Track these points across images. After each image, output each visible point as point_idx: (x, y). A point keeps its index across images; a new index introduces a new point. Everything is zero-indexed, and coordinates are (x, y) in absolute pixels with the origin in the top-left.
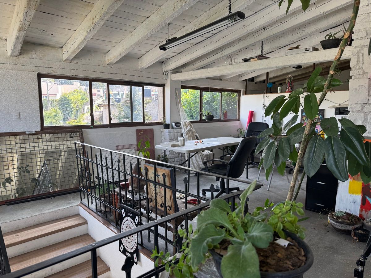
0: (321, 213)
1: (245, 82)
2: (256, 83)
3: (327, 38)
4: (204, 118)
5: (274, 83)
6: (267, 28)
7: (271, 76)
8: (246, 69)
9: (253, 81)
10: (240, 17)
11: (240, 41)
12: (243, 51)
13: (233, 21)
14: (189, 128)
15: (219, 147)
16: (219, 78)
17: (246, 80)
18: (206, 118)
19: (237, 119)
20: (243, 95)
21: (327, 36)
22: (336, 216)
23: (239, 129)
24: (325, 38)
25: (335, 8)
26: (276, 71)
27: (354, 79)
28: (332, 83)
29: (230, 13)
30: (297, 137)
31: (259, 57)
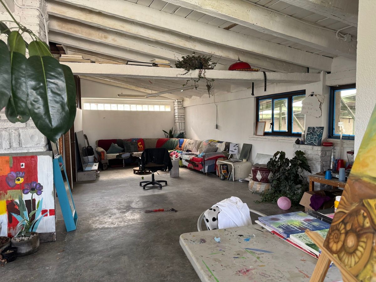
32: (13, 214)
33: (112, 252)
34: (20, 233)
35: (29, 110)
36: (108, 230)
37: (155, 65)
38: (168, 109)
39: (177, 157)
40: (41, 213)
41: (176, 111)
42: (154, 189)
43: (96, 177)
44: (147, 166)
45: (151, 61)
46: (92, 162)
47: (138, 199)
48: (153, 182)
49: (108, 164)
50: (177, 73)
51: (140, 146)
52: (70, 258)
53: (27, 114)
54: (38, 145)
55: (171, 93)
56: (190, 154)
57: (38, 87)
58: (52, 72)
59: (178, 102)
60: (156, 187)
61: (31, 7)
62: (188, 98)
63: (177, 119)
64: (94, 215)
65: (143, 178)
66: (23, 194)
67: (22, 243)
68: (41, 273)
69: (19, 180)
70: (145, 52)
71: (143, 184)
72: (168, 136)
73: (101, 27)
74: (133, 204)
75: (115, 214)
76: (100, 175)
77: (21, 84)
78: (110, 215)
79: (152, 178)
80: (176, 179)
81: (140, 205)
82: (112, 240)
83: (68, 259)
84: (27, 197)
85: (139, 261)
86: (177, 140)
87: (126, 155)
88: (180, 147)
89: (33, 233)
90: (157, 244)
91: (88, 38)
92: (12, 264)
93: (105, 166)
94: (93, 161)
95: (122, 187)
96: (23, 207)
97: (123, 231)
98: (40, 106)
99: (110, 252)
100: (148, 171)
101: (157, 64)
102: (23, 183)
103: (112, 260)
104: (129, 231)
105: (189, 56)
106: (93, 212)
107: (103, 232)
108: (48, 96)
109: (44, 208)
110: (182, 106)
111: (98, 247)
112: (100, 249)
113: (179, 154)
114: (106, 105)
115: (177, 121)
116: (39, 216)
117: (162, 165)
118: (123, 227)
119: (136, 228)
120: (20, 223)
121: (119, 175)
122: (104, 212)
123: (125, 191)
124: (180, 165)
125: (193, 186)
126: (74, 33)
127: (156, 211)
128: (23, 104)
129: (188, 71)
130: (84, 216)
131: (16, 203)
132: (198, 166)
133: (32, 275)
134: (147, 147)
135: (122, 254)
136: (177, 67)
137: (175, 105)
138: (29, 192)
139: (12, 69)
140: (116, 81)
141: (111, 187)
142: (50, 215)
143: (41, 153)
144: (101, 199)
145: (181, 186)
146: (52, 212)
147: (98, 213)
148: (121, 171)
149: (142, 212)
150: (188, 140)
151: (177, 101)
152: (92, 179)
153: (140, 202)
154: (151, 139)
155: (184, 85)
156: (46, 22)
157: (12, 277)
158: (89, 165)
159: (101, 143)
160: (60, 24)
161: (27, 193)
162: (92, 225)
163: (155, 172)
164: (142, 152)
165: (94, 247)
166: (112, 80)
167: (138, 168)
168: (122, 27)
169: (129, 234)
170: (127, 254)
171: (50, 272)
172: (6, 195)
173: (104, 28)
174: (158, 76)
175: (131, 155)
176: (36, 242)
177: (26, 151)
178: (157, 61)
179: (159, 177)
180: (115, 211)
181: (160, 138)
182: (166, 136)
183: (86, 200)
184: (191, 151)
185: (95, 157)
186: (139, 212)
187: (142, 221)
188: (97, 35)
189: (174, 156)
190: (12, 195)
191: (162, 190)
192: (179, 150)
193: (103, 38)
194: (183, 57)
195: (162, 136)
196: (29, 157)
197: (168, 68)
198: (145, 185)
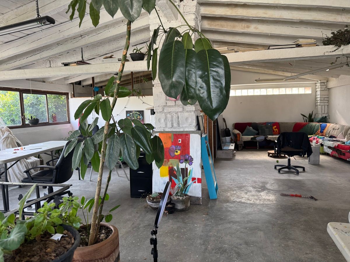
0: (142, 198)
1: (72, 85)
2: (83, 86)
3: (135, 51)
4: (27, 122)
5: (101, 87)
6: (84, 36)
7: (96, 81)
8: (67, 73)
9: (81, 85)
10: (50, 22)
11: (59, 45)
12: (64, 55)
13: (43, 24)
14: (6, 134)
15: (45, 152)
16: (42, 80)
17: (72, 83)
18: (29, 122)
19: (67, 122)
20: (71, 98)
21: (134, 49)
22: (152, 198)
23: (70, 131)
24: (133, 51)
25: (139, 28)
26: (101, 76)
27: (155, 87)
28: (119, 91)
29: (38, 16)
30: (99, 137)
31: (78, 63)
32: (173, 178)
33: (249, 225)
34: (177, 193)
35: (197, 95)
36: (245, 205)
37: (299, 46)
38: (309, 91)
39: (318, 143)
40: (191, 180)
41: (319, 93)
42: (290, 173)
43: (233, 156)
44: (283, 150)
45: (294, 42)
46: (229, 143)
47: (273, 181)
48: (289, 167)
49: (243, 146)
50: (325, 51)
51: (275, 130)
52: (213, 221)
53: (195, 98)
54: (191, 125)
55: (313, 74)
56: (334, 141)
57: (204, 75)
58: (214, 62)
59: (321, 83)
60: (293, 173)
61: (189, 13)
62: (335, 78)
63: (319, 101)
64: (232, 189)
65: (277, 162)
66: (180, 163)
67: (178, 201)
68: (191, 228)
69: (177, 152)
70: (286, 35)
71: (278, 168)
72: (306, 121)
73: (245, 18)
74: (268, 185)
75: (251, 191)
76: (236, 154)
77: (192, 75)
78: (246, 192)
79: (287, 163)
80: (316, 167)
81: (276, 187)
82: (248, 214)
83: (211, 222)
84: (182, 166)
85: (275, 240)
86: (318, 124)
87: (260, 138)
88: (322, 132)
89: (186, 195)
90: (294, 228)
91: (232, 31)
92: (171, 216)
93: (240, 147)
94: (230, 141)
95: (256, 168)
96: (179, 173)
97: (259, 208)
98: (205, 91)
99: (247, 225)
100: (283, 155)
101: (301, 45)
102: (180, 154)
103: (249, 232)
104: (264, 209)
105: (340, 30)
106: (231, 186)
107: (240, 205)
108: (211, 83)
109: (193, 176)
110: (326, 87)
111: (236, 218)
112: (238, 220)
113: (319, 140)
114: (243, 91)
115: (319, 104)
116: (190, 182)
117: (300, 150)
118: (258, 205)
119: (271, 208)
120: (177, 185)
121: (254, 156)
122: (241, 188)
123: (260, 172)
124: (321, 151)
125: (337, 176)
126: (220, 28)
127: (292, 196)
128: (193, 90)
129: (339, 47)
130: (223, 189)
131: (175, 169)
132: (344, 154)
133: (185, 228)
134: (282, 131)
135: (257, 229)
136: (325, 44)
137: (317, 87)
138: (184, 162)
139: (186, 63)
140: (254, 67)
141: (246, 166)
142: (198, 182)
143: (193, 132)
144: (237, 175)
145: (321, 174)
146: (199, 181)
147: (235, 188)
148: (255, 152)
149: (278, 195)
150: (332, 124)
151: (319, 82)
152: (229, 157)
153: (275, 185)
154: (287, 123)
155: (333, 63)
156: (200, 22)
157: (171, 226)
158: (227, 145)
159: (237, 126)
160: (209, 22)
161: (182, 163)
162: (230, 197)
163: (291, 157)
164: (278, 136)
165: (232, 217)
166: (251, 67)
167: (273, 152)
168: (264, 13)
169: (264, 212)
170: (263, 231)
171: (198, 229)
172: (168, 163)
173: (247, 18)
174: (301, 56)
175: (265, 138)
176: (187, 203)
177: (182, 130)
178: (301, 41)
179: (296, 163)
180: (251, 189)
181: (299, 122)
182: (305, 120)
183: (225, 175)
184: (335, 138)
185: (231, 138)
186: (275, 193)
187: (278, 203)
188: (241, 26)
189: (315, 141)
190: (172, 163)
191: (299, 176)
192: (321, 135)
193: (246, 28)
194: (333, 33)
195: (300, 120)
196: (184, 134)
197: (314, 47)
198: (280, 169)
